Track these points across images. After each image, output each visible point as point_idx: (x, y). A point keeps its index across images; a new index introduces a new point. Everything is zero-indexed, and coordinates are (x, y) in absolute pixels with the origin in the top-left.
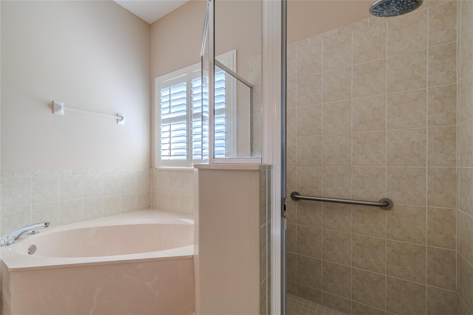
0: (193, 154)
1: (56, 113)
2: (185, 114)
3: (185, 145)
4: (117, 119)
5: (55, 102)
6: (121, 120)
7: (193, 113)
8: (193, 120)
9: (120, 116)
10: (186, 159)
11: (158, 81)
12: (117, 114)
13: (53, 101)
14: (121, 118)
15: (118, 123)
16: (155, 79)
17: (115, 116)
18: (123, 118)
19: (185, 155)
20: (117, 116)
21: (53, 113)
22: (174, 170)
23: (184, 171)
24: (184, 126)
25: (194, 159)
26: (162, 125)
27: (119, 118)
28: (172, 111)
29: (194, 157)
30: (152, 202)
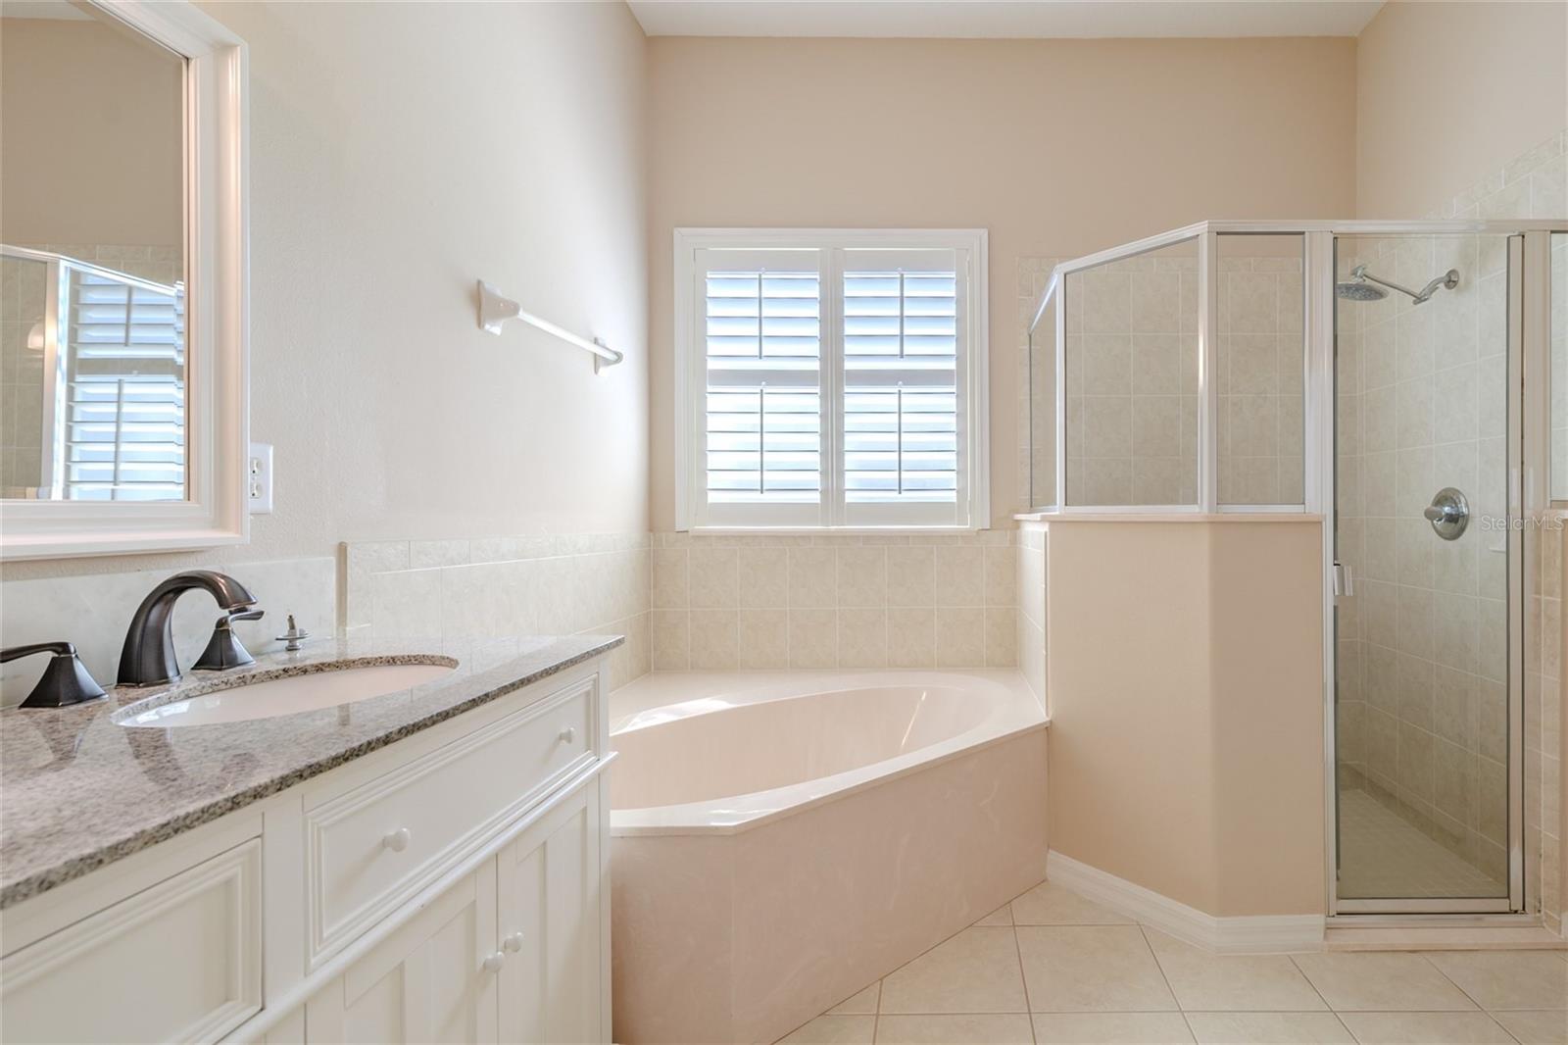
0: (847, 486)
2: (815, 365)
3: (817, 457)
4: (596, 355)
5: (484, 281)
7: (846, 368)
8: (847, 389)
10: (818, 502)
11: (685, 240)
13: (479, 278)
15: (596, 372)
16: (675, 231)
18: (619, 356)
19: (816, 491)
23: (809, 537)
24: (814, 403)
25: (848, 504)
26: (711, 389)
29: (850, 497)
30: (655, 649)
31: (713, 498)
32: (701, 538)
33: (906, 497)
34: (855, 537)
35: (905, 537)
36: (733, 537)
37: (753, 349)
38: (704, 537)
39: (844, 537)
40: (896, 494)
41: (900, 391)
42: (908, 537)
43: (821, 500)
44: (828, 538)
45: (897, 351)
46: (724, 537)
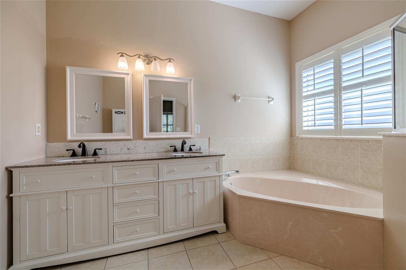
0: (343, 123)
1: (237, 101)
2: (332, 88)
3: (333, 115)
4: (269, 101)
5: (236, 95)
6: (271, 101)
7: (342, 86)
8: (343, 92)
9: (271, 98)
10: (334, 129)
11: (298, 65)
12: (269, 97)
13: (235, 94)
14: (272, 99)
15: (269, 103)
16: (296, 64)
17: (267, 98)
18: (273, 99)
19: (333, 125)
20: (269, 98)
21: (235, 101)
22: (318, 139)
23: (331, 139)
24: (332, 99)
25: (344, 129)
26: (303, 101)
27: (270, 99)
28: (316, 87)
29: (344, 127)
30: (292, 164)
31: (305, 128)
32: (302, 138)
33: (365, 126)
34: (347, 140)
35: (368, 141)
36: (309, 138)
37: (312, 88)
38: (303, 138)
39: (343, 140)
40: (360, 125)
41: (362, 89)
42: (369, 140)
43: (334, 128)
44: (337, 140)
45: (361, 75)
46: (307, 139)
